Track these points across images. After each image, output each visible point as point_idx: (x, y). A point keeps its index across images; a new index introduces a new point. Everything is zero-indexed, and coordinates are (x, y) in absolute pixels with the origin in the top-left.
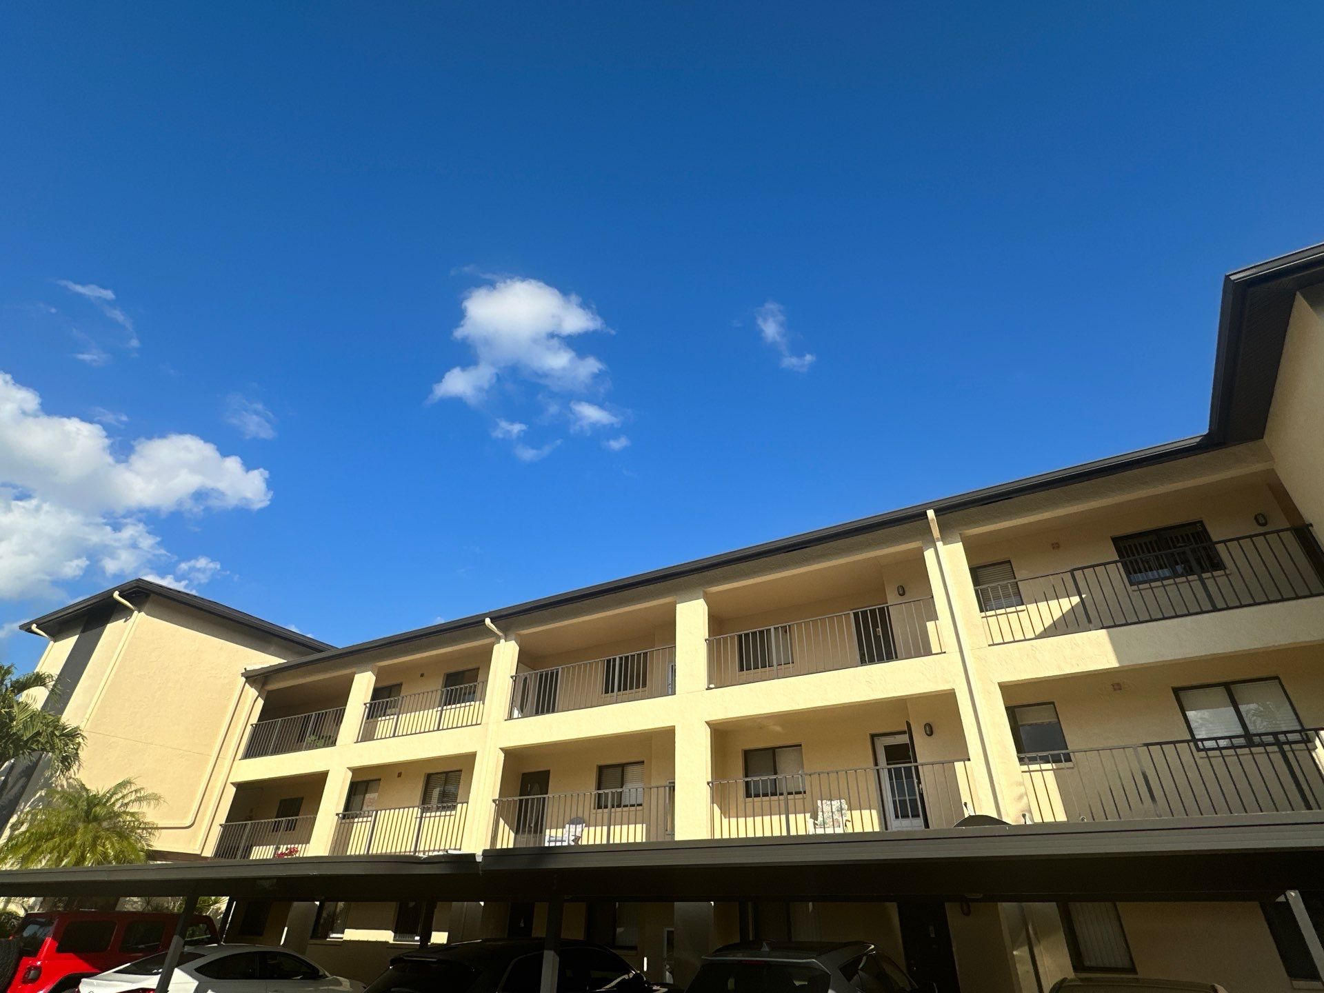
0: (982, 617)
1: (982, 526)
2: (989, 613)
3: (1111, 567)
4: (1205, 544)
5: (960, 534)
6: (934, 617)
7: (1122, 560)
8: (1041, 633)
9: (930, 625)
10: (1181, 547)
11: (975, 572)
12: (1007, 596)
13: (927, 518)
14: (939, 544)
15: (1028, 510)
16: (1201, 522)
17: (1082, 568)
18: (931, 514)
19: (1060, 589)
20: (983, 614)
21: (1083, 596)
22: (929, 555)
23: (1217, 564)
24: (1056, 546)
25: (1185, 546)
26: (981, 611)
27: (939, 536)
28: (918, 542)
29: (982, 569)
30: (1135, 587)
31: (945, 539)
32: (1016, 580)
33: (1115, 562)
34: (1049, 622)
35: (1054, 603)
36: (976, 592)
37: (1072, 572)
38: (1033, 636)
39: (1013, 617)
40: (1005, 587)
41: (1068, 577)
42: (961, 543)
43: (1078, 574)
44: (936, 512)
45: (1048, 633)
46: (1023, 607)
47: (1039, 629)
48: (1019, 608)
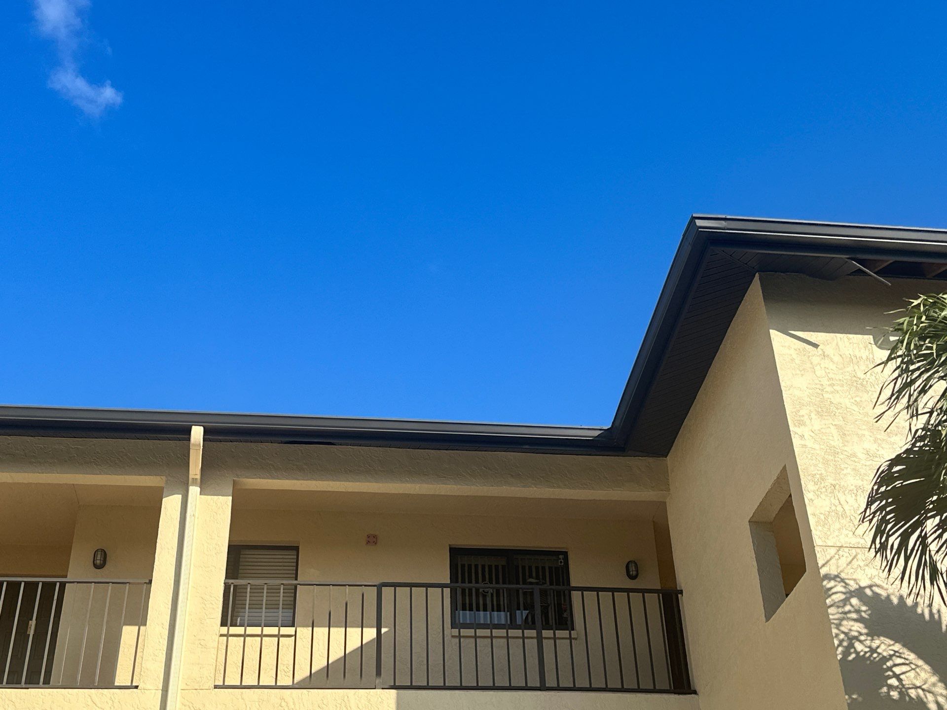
0: (222, 635)
1: (274, 478)
2: (234, 630)
3: (435, 592)
4: (560, 587)
5: (235, 483)
6: (139, 618)
7: (453, 584)
8: (303, 680)
9: (128, 633)
10: (531, 583)
11: (236, 553)
12: (273, 606)
13: (189, 439)
14: (194, 490)
15: (351, 471)
16: (565, 554)
17: (395, 585)
18: (197, 433)
19: (354, 613)
20: (224, 630)
21: (384, 630)
22: (171, 505)
23: (564, 621)
24: (372, 540)
25: (537, 584)
26: (223, 623)
27: (198, 477)
28: (158, 478)
29: (247, 552)
30: (455, 632)
31: (206, 486)
32: (295, 582)
33: (442, 586)
34: (320, 663)
35: (337, 633)
36: (227, 588)
37: (380, 587)
38: (289, 683)
39: (270, 644)
40: (273, 590)
41: (371, 594)
42: (231, 498)
43: (387, 592)
44: (206, 432)
45: (313, 682)
46: (290, 631)
47: (302, 673)
48: (285, 630)
